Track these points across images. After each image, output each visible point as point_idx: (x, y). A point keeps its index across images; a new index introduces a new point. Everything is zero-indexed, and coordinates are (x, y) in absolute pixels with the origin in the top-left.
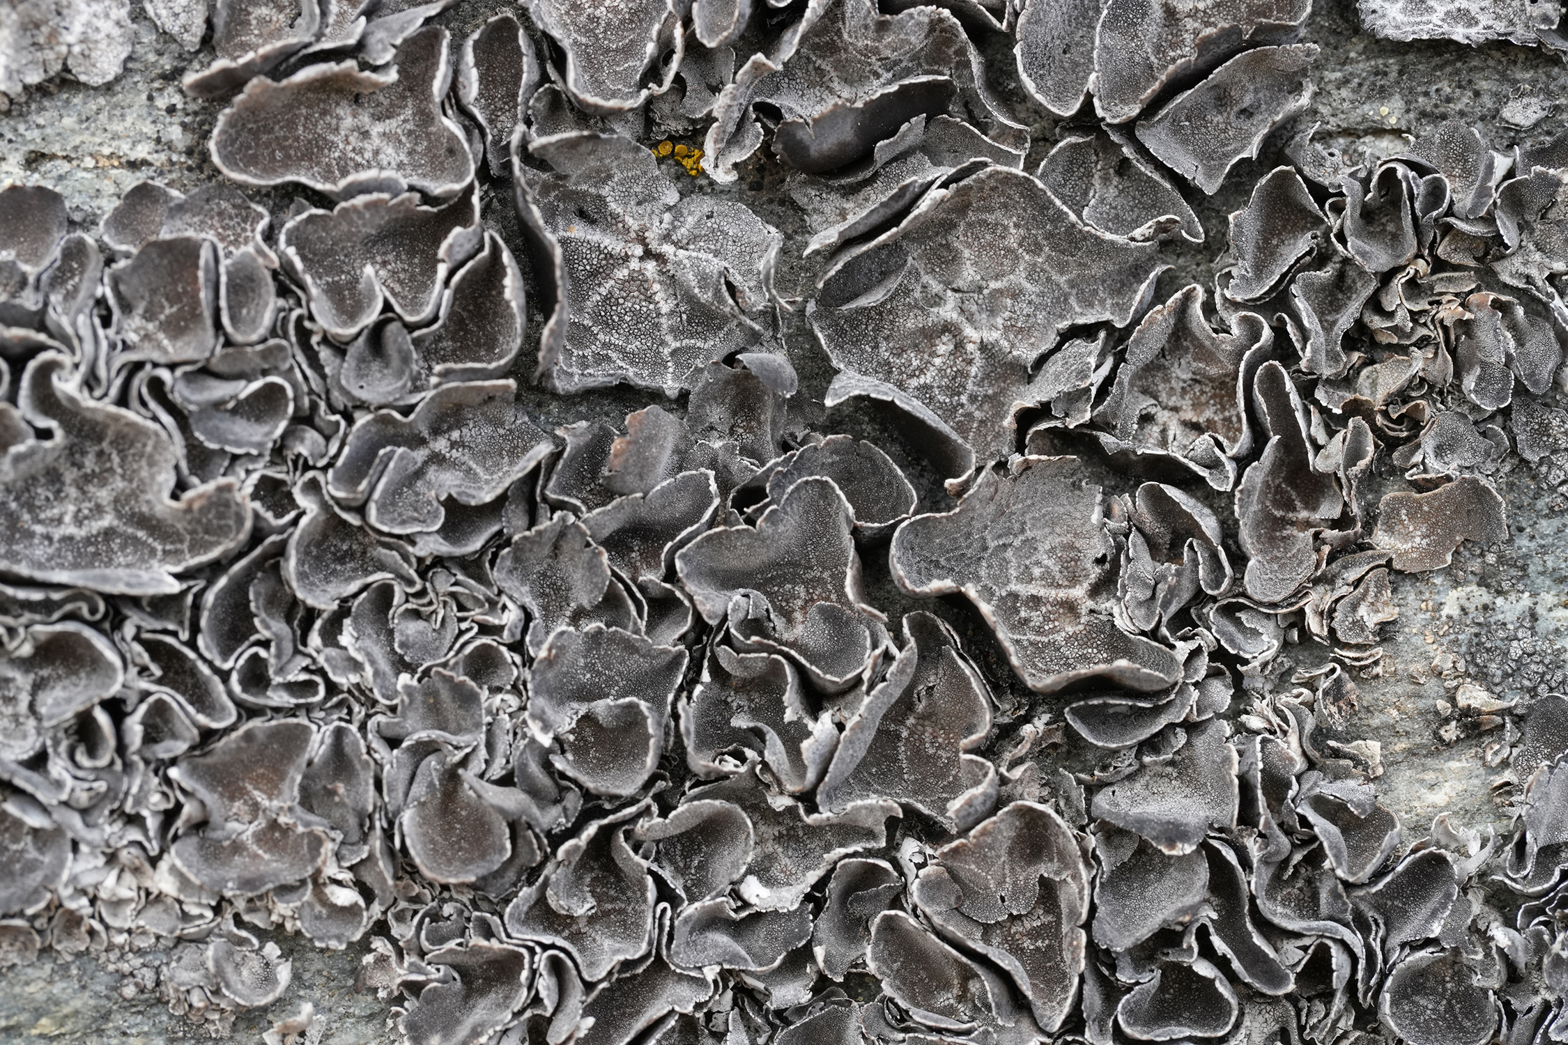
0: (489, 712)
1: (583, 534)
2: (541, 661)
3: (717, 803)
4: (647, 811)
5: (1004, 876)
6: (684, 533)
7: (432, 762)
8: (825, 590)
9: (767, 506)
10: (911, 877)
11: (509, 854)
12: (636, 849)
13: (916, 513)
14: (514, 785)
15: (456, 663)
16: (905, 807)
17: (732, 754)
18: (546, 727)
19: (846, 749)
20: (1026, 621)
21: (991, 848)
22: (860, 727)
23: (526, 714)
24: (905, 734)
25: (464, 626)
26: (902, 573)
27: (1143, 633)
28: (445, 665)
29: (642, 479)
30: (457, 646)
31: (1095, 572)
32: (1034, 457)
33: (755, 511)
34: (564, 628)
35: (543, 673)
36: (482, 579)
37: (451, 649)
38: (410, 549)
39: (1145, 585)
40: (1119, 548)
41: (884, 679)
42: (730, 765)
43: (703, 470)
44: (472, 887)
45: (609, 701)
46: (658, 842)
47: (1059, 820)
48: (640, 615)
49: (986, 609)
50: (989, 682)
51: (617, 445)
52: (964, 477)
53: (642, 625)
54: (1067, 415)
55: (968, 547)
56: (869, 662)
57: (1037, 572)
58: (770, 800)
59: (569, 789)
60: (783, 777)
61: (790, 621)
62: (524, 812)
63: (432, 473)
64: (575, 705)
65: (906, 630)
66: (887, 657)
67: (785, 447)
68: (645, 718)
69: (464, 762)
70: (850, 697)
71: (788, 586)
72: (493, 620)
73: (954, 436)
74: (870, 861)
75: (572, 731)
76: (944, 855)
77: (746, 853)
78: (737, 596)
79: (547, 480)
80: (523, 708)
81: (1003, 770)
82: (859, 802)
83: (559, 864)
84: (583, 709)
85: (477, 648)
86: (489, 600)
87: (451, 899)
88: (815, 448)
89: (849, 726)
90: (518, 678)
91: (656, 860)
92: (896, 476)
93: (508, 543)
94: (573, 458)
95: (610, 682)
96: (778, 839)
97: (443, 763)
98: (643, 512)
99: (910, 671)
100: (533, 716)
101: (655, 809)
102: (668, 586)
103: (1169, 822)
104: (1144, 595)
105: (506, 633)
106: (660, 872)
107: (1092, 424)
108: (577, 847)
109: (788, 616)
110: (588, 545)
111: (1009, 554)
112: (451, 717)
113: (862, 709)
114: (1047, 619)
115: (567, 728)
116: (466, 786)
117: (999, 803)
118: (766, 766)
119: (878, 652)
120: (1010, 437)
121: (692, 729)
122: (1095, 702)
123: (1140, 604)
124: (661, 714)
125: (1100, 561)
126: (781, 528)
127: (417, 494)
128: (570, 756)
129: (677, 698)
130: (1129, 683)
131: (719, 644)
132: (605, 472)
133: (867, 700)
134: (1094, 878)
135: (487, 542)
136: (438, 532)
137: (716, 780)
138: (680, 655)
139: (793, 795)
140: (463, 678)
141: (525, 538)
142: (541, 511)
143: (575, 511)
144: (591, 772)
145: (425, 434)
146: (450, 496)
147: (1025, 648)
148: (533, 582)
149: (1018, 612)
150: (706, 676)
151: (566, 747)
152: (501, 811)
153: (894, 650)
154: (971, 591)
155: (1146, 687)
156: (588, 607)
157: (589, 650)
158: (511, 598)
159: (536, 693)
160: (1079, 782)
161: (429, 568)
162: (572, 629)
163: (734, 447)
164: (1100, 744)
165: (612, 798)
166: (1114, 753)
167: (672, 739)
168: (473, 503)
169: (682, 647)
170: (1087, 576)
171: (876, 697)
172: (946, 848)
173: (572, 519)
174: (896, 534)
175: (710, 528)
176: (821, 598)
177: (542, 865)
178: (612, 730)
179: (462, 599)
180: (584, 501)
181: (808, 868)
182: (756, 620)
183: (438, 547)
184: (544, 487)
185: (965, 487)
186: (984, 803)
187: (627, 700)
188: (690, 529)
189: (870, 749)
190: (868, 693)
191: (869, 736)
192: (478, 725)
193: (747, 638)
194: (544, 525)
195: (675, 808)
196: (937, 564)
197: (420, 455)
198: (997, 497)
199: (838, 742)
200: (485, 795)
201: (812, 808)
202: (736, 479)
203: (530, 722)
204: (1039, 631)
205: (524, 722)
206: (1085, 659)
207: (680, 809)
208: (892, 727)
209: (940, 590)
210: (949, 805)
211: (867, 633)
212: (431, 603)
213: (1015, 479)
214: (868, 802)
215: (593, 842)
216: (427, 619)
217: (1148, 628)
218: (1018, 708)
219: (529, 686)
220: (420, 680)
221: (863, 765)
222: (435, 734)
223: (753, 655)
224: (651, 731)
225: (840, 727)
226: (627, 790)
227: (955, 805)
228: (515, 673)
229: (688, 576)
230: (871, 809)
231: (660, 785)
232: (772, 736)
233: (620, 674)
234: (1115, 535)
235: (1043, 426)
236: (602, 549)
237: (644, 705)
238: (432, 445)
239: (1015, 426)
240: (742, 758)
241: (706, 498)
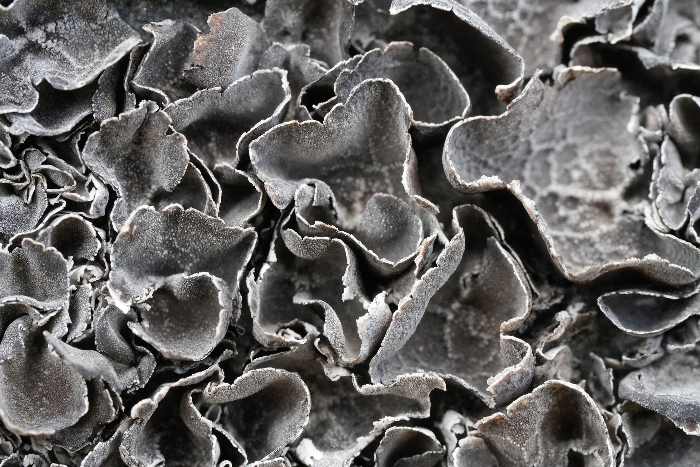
0: (73, 282)
1: (166, 122)
2: (123, 236)
3: (279, 371)
4: (214, 378)
5: (537, 448)
6: (257, 125)
7: (19, 324)
8: (383, 183)
9: (333, 103)
10: (452, 446)
11: (86, 410)
12: (203, 411)
13: (467, 116)
14: (94, 348)
15: (45, 234)
16: (448, 382)
17: (293, 328)
18: (125, 296)
19: (397, 326)
20: (564, 220)
21: (526, 422)
22: (409, 307)
23: (108, 284)
24: (450, 317)
25: (53, 201)
26: (453, 168)
27: (672, 232)
28: (34, 236)
29: (221, 74)
30: (47, 219)
31: (629, 176)
32: (578, 68)
33: (323, 108)
34: (145, 206)
35: (124, 247)
36: (72, 160)
37: (40, 221)
38: (6, 128)
39: (676, 189)
40: (653, 154)
41: (434, 264)
42: (291, 337)
43: (276, 69)
44: (51, 439)
45: (185, 275)
46: (223, 405)
47: (589, 399)
48: (215, 198)
49: (529, 204)
50: (529, 272)
51: (199, 42)
52: (513, 84)
53: (217, 207)
54: (610, 31)
55: (515, 149)
56: (421, 248)
57: (576, 174)
58: (326, 371)
59: (144, 354)
60: (339, 350)
61: (350, 210)
62: (102, 372)
63: (29, 61)
64: (153, 278)
65: (455, 221)
66: (438, 246)
67: (351, 51)
68: (216, 292)
69: (49, 326)
70: (402, 281)
71: (350, 179)
72: (80, 197)
73: (506, 46)
74: (416, 429)
75: (148, 301)
76: (483, 426)
77: (302, 418)
78: (303, 185)
79: (135, 71)
80: (105, 279)
81: (539, 350)
82: (407, 375)
83: (132, 422)
84: (159, 283)
85: (64, 221)
86: (77, 178)
87: (32, 451)
88: (379, 54)
89: (400, 305)
90: (101, 251)
91: (221, 422)
92: (451, 82)
93: (97, 127)
94: (159, 52)
95: (185, 258)
96: (332, 408)
97: (29, 325)
98: (221, 105)
99: (458, 258)
100: (113, 285)
101: (222, 374)
102: (241, 172)
103: (690, 405)
104: (673, 198)
105: (92, 210)
106: (224, 432)
107: (632, 41)
108: (149, 406)
109: (348, 205)
110: (170, 132)
111: (552, 158)
112: (38, 284)
113: (413, 290)
114: (583, 217)
115: (145, 298)
116: (50, 347)
117: (535, 381)
118: (324, 340)
119: (429, 239)
120: (556, 51)
121: (258, 303)
122: (626, 293)
123: (670, 206)
124: (231, 290)
125: (635, 166)
126: (345, 124)
127: (15, 79)
128: (146, 324)
129: (246, 274)
130: (658, 276)
131: (285, 228)
132: (188, 67)
133: (417, 282)
134: (619, 454)
135: (77, 125)
136: (32, 114)
137: (280, 350)
138: (250, 237)
139: (347, 367)
140: (50, 248)
141: (112, 122)
142: (128, 100)
143: (159, 101)
144: (165, 340)
145: (23, 25)
146: (45, 81)
147: (562, 244)
148: (119, 164)
149: (556, 210)
150: (272, 257)
151: (143, 315)
152: (82, 370)
153: (444, 239)
154: (516, 187)
155: (672, 281)
156: (167, 188)
157: (167, 229)
158: (97, 177)
159: (117, 265)
160: (608, 366)
161: (23, 147)
162: (152, 208)
163: (306, 50)
164: (629, 331)
165: (184, 363)
166: (641, 341)
167: (239, 312)
168: (66, 88)
169: (252, 229)
170: (621, 180)
171: (426, 280)
172: (485, 420)
173: (156, 108)
174: (450, 133)
175: (281, 121)
176: (379, 191)
177: (117, 422)
178: (186, 303)
179: (53, 176)
180: (167, 93)
181: (358, 435)
182: (319, 208)
183: (31, 127)
184: (132, 78)
185: (513, 93)
186: (521, 380)
187: (201, 274)
188: (263, 122)
189: (418, 329)
190: (419, 277)
191: (419, 315)
192: (62, 292)
193: (313, 223)
194: (130, 111)
195: (241, 374)
196: (485, 164)
197: (18, 44)
198: (543, 104)
199: (390, 320)
200: (67, 356)
201: (365, 379)
202: (306, 78)
203: (111, 291)
204: (576, 228)
205: (106, 291)
206: (617, 255)
207: (245, 375)
208: (439, 310)
209: (488, 185)
210: (489, 381)
211: (420, 223)
212: (23, 179)
213: (560, 89)
214: (414, 375)
215: (163, 403)
216: (19, 193)
217: (677, 227)
218: (555, 297)
219: (112, 258)
220: (10, 249)
221: (411, 343)
222: (23, 299)
223: (316, 238)
224: (221, 303)
225: (393, 307)
226: (198, 356)
227: (494, 381)
228: (99, 245)
229: (259, 164)
230: (417, 382)
231: (227, 353)
232: (330, 313)
233: (195, 251)
234: (649, 141)
235: (587, 41)
236: (182, 135)
237: (215, 280)
238: (29, 35)
239: (561, 40)
240: (302, 332)
241: (279, 95)
